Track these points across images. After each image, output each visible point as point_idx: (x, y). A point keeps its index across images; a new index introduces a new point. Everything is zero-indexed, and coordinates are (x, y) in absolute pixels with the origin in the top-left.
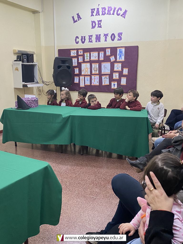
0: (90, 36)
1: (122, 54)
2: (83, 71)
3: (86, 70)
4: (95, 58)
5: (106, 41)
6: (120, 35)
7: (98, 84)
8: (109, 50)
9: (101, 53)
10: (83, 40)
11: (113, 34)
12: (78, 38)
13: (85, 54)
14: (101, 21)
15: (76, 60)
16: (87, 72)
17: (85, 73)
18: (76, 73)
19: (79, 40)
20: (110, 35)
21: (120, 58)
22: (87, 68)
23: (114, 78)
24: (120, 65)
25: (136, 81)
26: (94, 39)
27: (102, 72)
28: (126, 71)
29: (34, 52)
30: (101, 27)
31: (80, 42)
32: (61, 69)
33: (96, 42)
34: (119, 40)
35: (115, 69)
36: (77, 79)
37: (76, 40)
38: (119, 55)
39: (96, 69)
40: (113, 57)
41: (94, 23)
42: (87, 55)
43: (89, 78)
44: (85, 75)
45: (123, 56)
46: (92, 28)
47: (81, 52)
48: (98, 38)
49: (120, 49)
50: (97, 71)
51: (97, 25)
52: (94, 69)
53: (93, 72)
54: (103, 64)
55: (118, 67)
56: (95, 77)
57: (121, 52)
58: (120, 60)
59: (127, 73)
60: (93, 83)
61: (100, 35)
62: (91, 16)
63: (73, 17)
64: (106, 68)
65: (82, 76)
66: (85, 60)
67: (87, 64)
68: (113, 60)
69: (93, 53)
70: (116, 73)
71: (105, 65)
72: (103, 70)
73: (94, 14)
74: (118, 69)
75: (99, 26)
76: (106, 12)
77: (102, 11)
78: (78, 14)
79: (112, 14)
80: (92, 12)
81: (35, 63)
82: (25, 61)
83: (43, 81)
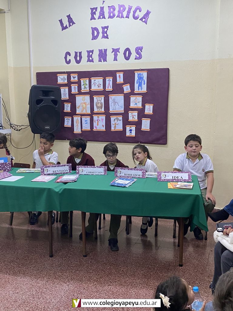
0: (89, 52)
1: (143, 81)
2: (78, 108)
3: (84, 107)
4: (98, 87)
5: (117, 61)
6: (139, 50)
7: (104, 129)
8: (122, 74)
9: (108, 79)
10: (78, 59)
11: (128, 49)
12: (70, 55)
13: (82, 81)
14: (107, 27)
15: (67, 89)
16: (85, 110)
17: (82, 111)
18: (65, 111)
19: (72, 58)
20: (122, 51)
21: (140, 87)
22: (85, 103)
23: (131, 119)
24: (140, 98)
25: (165, 125)
26: (96, 56)
27: (111, 110)
28: (149, 109)
30: (107, 37)
31: (73, 61)
32: (41, 104)
33: (100, 61)
34: (137, 59)
35: (132, 105)
36: (69, 121)
37: (66, 58)
38: (137, 83)
39: (100, 105)
40: (129, 86)
41: (95, 31)
42: (85, 82)
43: (88, 119)
44: (82, 115)
45: (144, 84)
46: (92, 39)
48: (103, 55)
49: (139, 74)
50: (101, 109)
51: (101, 35)
52: (97, 106)
53: (96, 110)
54: (112, 97)
55: (136, 102)
56: (98, 117)
57: (140, 78)
58: (140, 90)
59: (151, 112)
60: (96, 128)
61: (105, 50)
62: (91, 20)
63: (61, 21)
64: (117, 103)
65: (77, 117)
66: (82, 91)
67: (85, 97)
68: (127, 91)
69: (95, 79)
70: (133, 112)
71: (115, 99)
72: (111, 106)
73: (96, 16)
74: (137, 105)
75: (104, 36)
76: (116, 13)
77: (110, 12)
78: (69, 16)
79: (126, 17)
80: (93, 13)
83: (10, 125)
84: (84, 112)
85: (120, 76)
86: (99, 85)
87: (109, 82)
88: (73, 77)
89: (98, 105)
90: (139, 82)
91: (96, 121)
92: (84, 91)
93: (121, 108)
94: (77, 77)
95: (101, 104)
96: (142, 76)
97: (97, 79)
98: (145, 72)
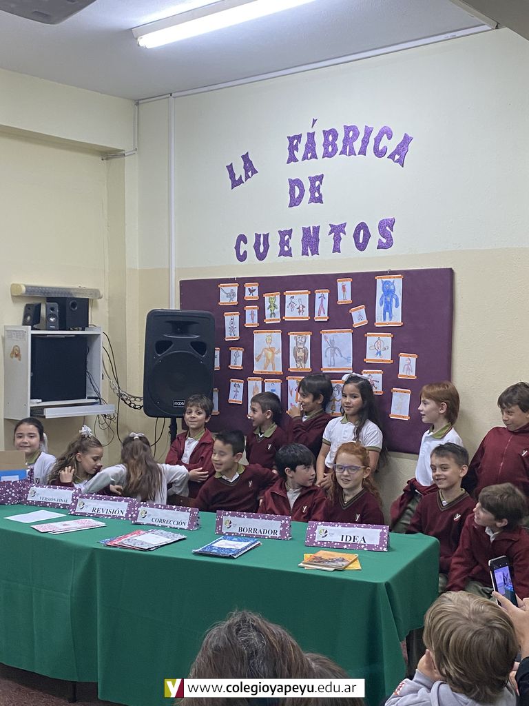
0: (282, 234)
1: (394, 300)
2: (258, 360)
3: (270, 357)
4: (300, 312)
5: (339, 252)
6: (387, 228)
8: (348, 284)
9: (319, 295)
10: (262, 249)
11: (362, 226)
12: (246, 242)
13: (267, 299)
14: (320, 178)
15: (237, 318)
16: (271, 365)
17: (265, 368)
18: (232, 366)
19: (248, 248)
20: (350, 230)
21: (387, 314)
22: (271, 349)
24: (387, 340)
26: (296, 243)
27: (325, 365)
28: (408, 366)
29: (96, 293)
30: (320, 200)
31: (252, 254)
32: (168, 352)
33: (305, 253)
34: (382, 248)
35: (371, 356)
36: (238, 389)
37: (237, 248)
38: (381, 305)
39: (303, 355)
40: (363, 311)
41: (296, 187)
42: (272, 300)
43: (278, 385)
44: (265, 377)
45: (397, 306)
46: (290, 206)
47: (252, 293)
49: (386, 282)
50: (305, 362)
51: (307, 195)
52: (295, 355)
53: (293, 365)
54: (328, 336)
55: (379, 348)
57: (389, 292)
58: (388, 320)
59: (412, 374)
61: (317, 229)
62: (288, 163)
63: (230, 168)
64: (339, 350)
65: (255, 380)
66: (268, 321)
67: (273, 335)
68: (361, 321)
69: (294, 293)
70: (373, 373)
71: (333, 340)
72: (326, 356)
73: (299, 155)
74: (380, 355)
75: (315, 198)
76: (340, 144)
77: (326, 145)
78: (246, 158)
79: (359, 154)
80: (293, 148)
81: (92, 329)
82: (52, 323)
83: (120, 395)
84: (270, 370)
85: (344, 287)
86: (301, 309)
87: (322, 301)
88: (249, 289)
89: (298, 355)
90: (385, 302)
91: (294, 391)
92: (270, 320)
93: (346, 361)
94: (257, 291)
95: (305, 351)
96: (392, 287)
97: (297, 293)
98: (398, 277)
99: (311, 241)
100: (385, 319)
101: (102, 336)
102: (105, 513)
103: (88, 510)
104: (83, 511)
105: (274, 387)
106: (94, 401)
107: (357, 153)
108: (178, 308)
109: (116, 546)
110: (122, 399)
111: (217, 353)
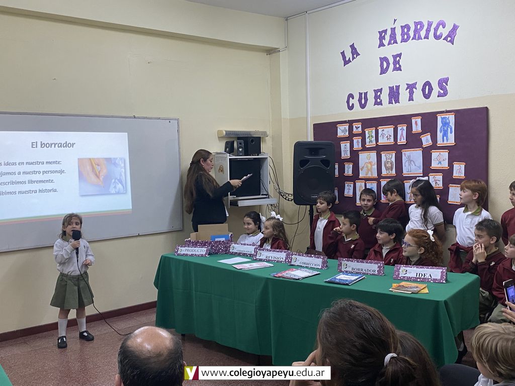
0: (376, 91)
1: (449, 129)
2: (362, 170)
3: (369, 168)
4: (388, 139)
5: (413, 100)
6: (444, 84)
8: (419, 120)
9: (401, 128)
10: (363, 102)
11: (428, 84)
12: (353, 98)
13: (367, 132)
14: (400, 55)
15: (348, 145)
16: (370, 172)
17: (367, 175)
18: (346, 173)
19: (355, 101)
20: (420, 86)
21: (445, 138)
22: (370, 163)
24: (445, 154)
26: (385, 97)
27: (405, 171)
28: (459, 170)
29: (265, 134)
30: (399, 69)
31: (357, 105)
32: (307, 166)
33: (390, 102)
34: (441, 96)
35: (434, 165)
36: (350, 188)
37: (348, 102)
38: (441, 132)
39: (390, 165)
40: (429, 137)
41: (384, 62)
42: (370, 133)
43: (375, 185)
44: (367, 180)
45: (451, 133)
46: (381, 74)
47: (357, 128)
49: (444, 118)
50: (392, 170)
51: (391, 66)
52: (385, 166)
53: (384, 172)
54: (406, 154)
55: (440, 159)
57: (446, 124)
58: (445, 142)
59: (462, 175)
61: (398, 87)
62: (379, 48)
63: (343, 54)
64: (414, 162)
65: (360, 182)
66: (367, 145)
67: (371, 154)
68: (428, 143)
69: (384, 128)
70: (437, 175)
71: (410, 156)
72: (405, 166)
73: (386, 42)
74: (441, 164)
75: (396, 68)
76: (411, 33)
77: (403, 34)
78: (352, 46)
79: (424, 38)
80: (382, 38)
81: (263, 155)
82: (241, 152)
83: (280, 193)
84: (369, 175)
85: (416, 122)
86: (389, 137)
87: (402, 131)
89: (387, 165)
90: (444, 130)
92: (369, 145)
93: (418, 168)
94: (360, 128)
95: (392, 163)
96: (448, 121)
97: (386, 128)
98: (451, 114)
99: (394, 95)
100: (443, 141)
101: (269, 159)
102: (273, 259)
103: (263, 257)
104: (261, 258)
105: (373, 186)
106: (265, 196)
107: (423, 38)
108: (313, 140)
109: (279, 277)
110: (281, 195)
111: (337, 166)
